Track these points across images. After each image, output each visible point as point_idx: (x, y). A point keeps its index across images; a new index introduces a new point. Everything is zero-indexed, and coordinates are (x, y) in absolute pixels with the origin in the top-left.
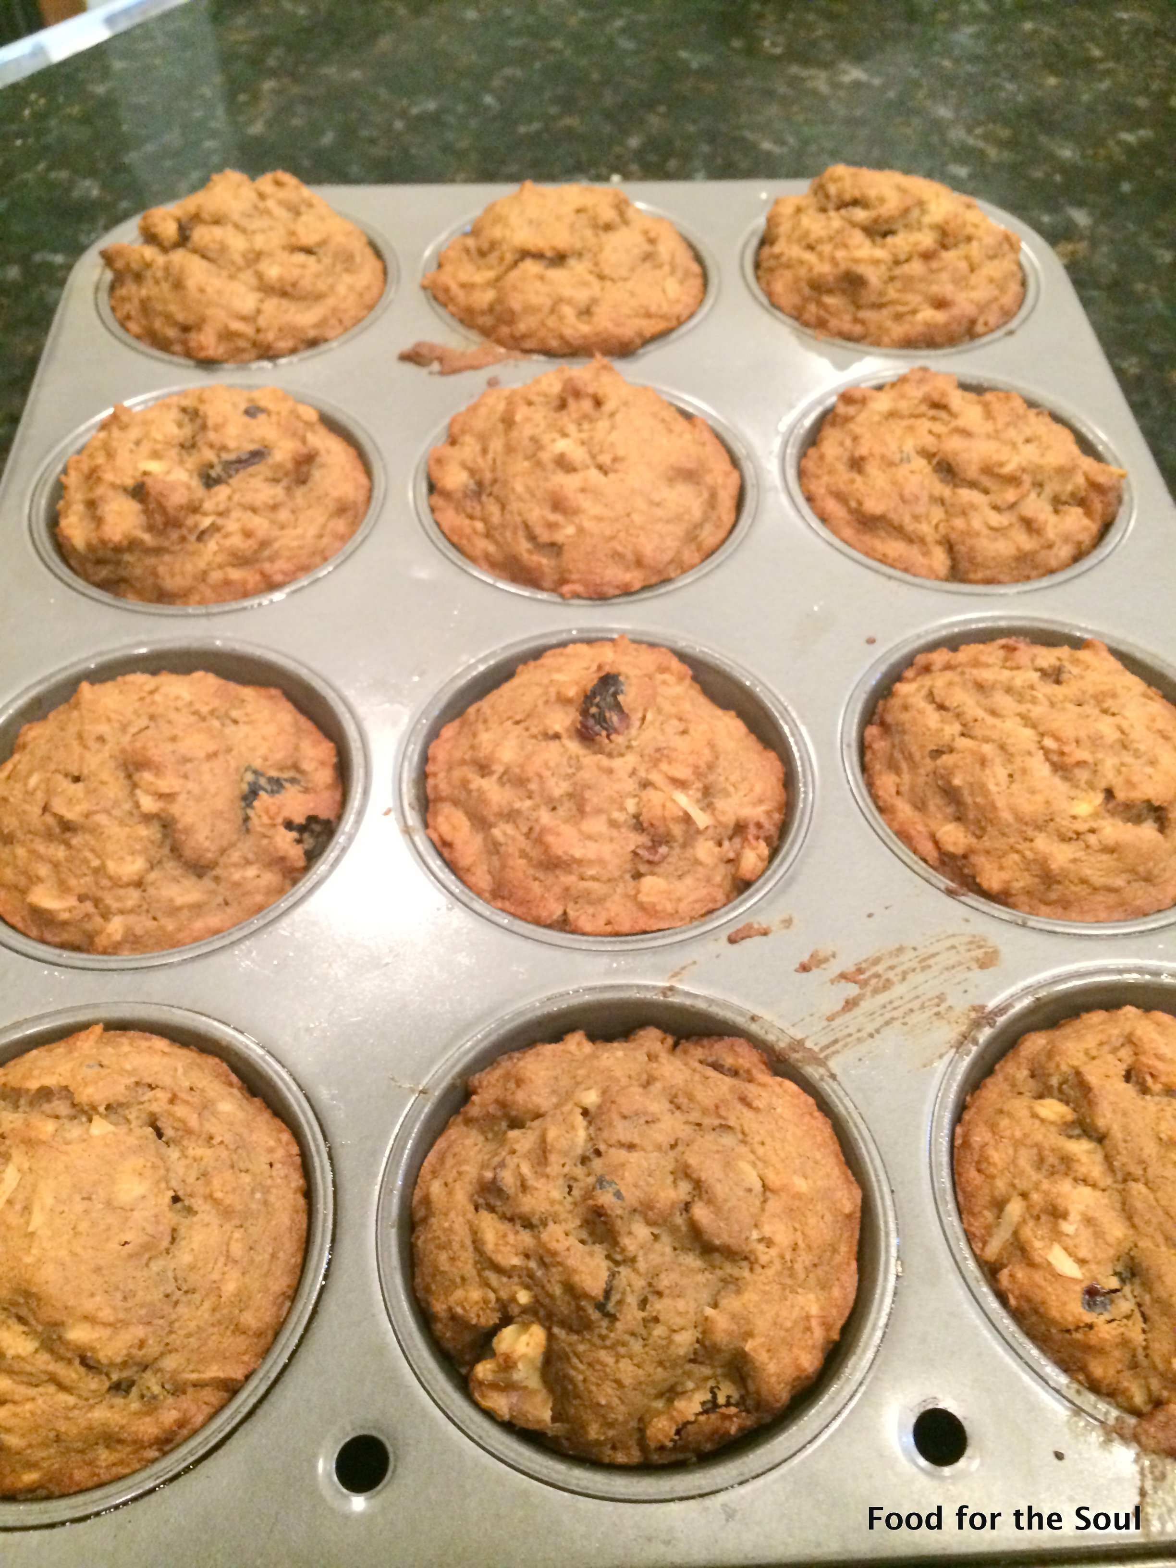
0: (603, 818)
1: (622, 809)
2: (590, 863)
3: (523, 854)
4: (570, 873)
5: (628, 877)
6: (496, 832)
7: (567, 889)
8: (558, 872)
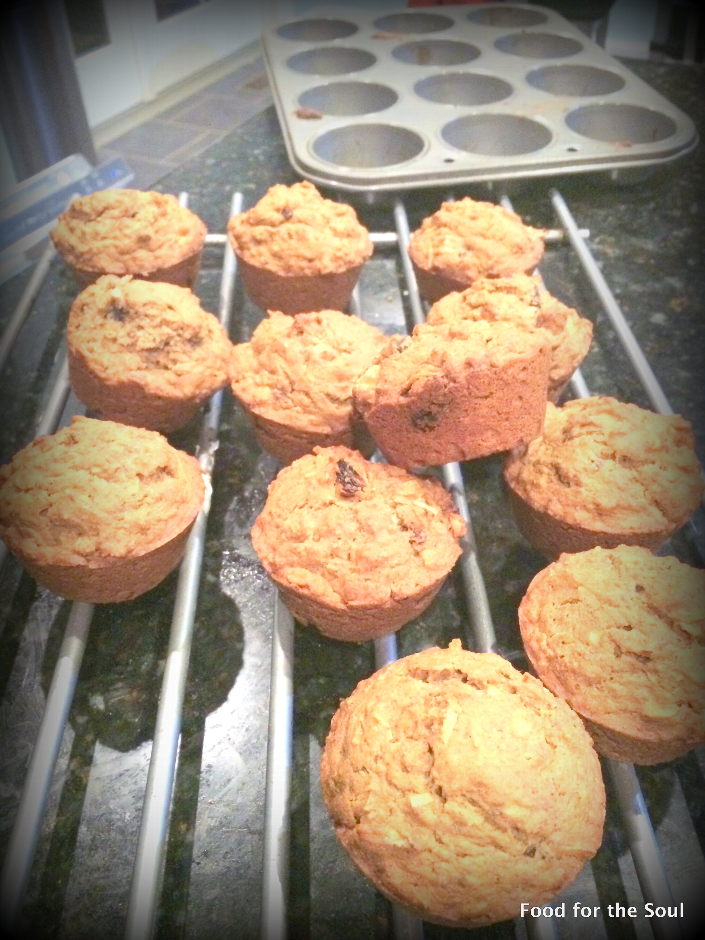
0: (385, 532)
1: (392, 522)
2: (392, 556)
3: (353, 571)
4: (385, 567)
5: (413, 557)
6: (330, 566)
7: (388, 576)
8: (378, 569)
